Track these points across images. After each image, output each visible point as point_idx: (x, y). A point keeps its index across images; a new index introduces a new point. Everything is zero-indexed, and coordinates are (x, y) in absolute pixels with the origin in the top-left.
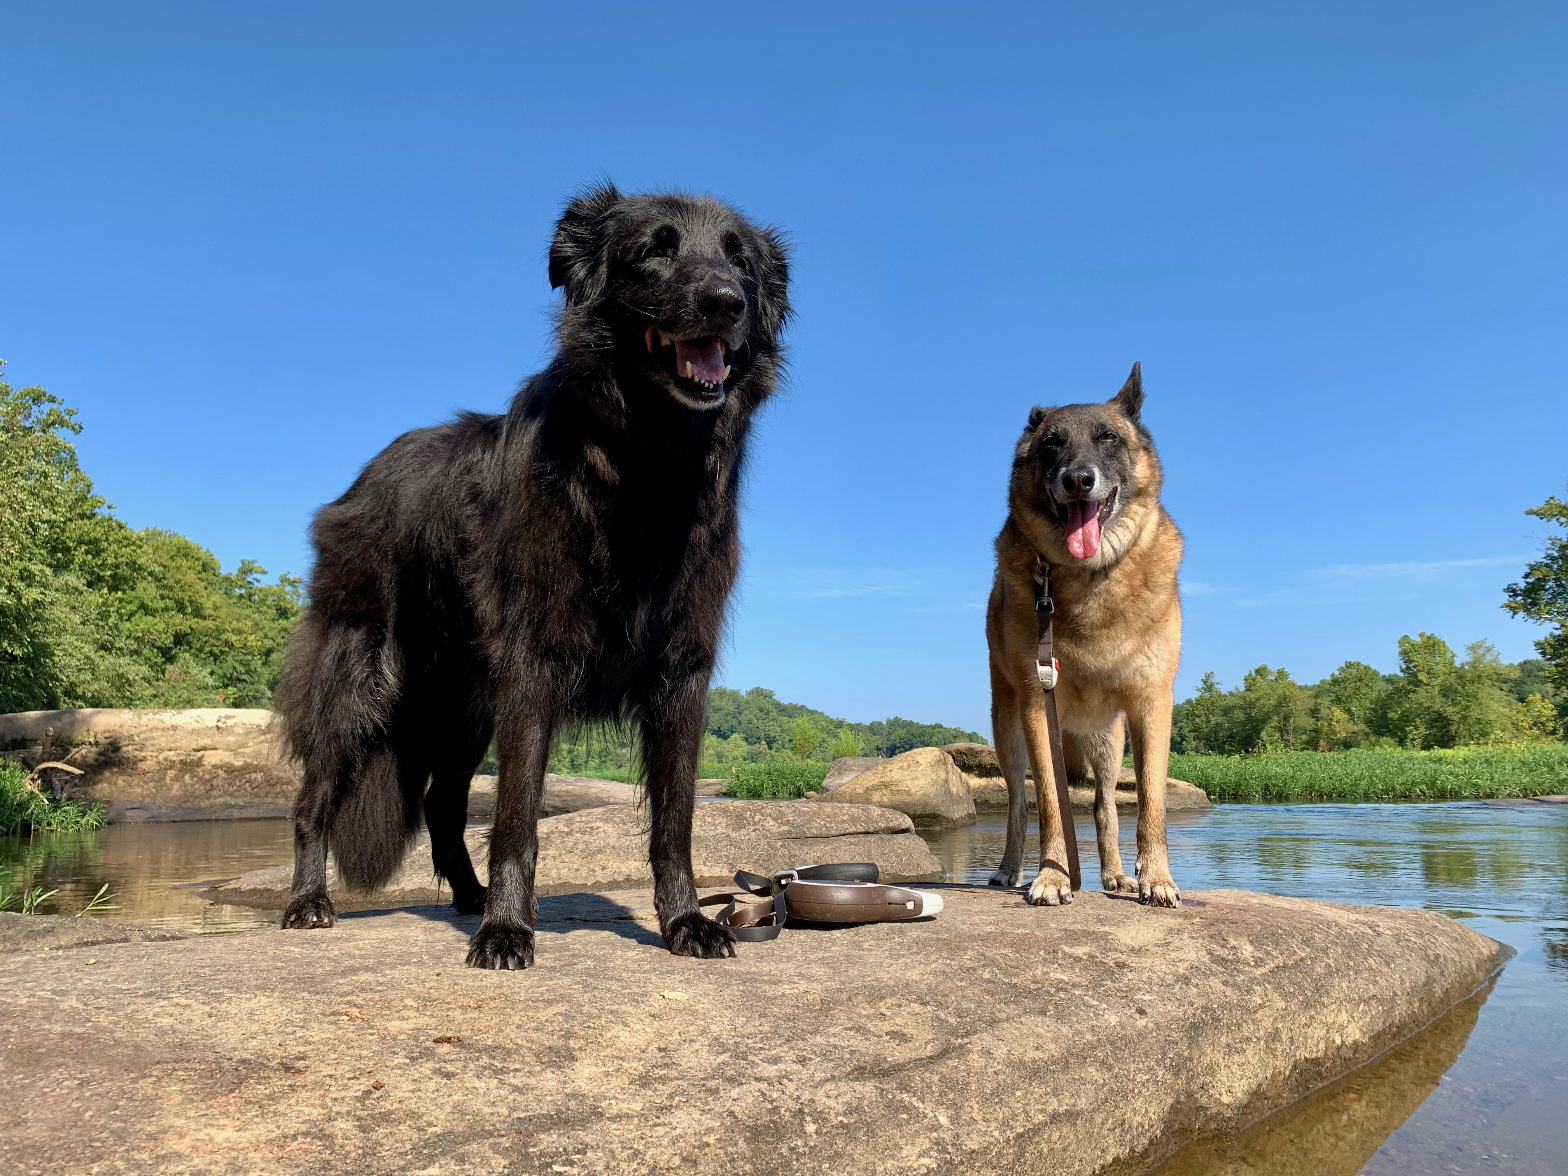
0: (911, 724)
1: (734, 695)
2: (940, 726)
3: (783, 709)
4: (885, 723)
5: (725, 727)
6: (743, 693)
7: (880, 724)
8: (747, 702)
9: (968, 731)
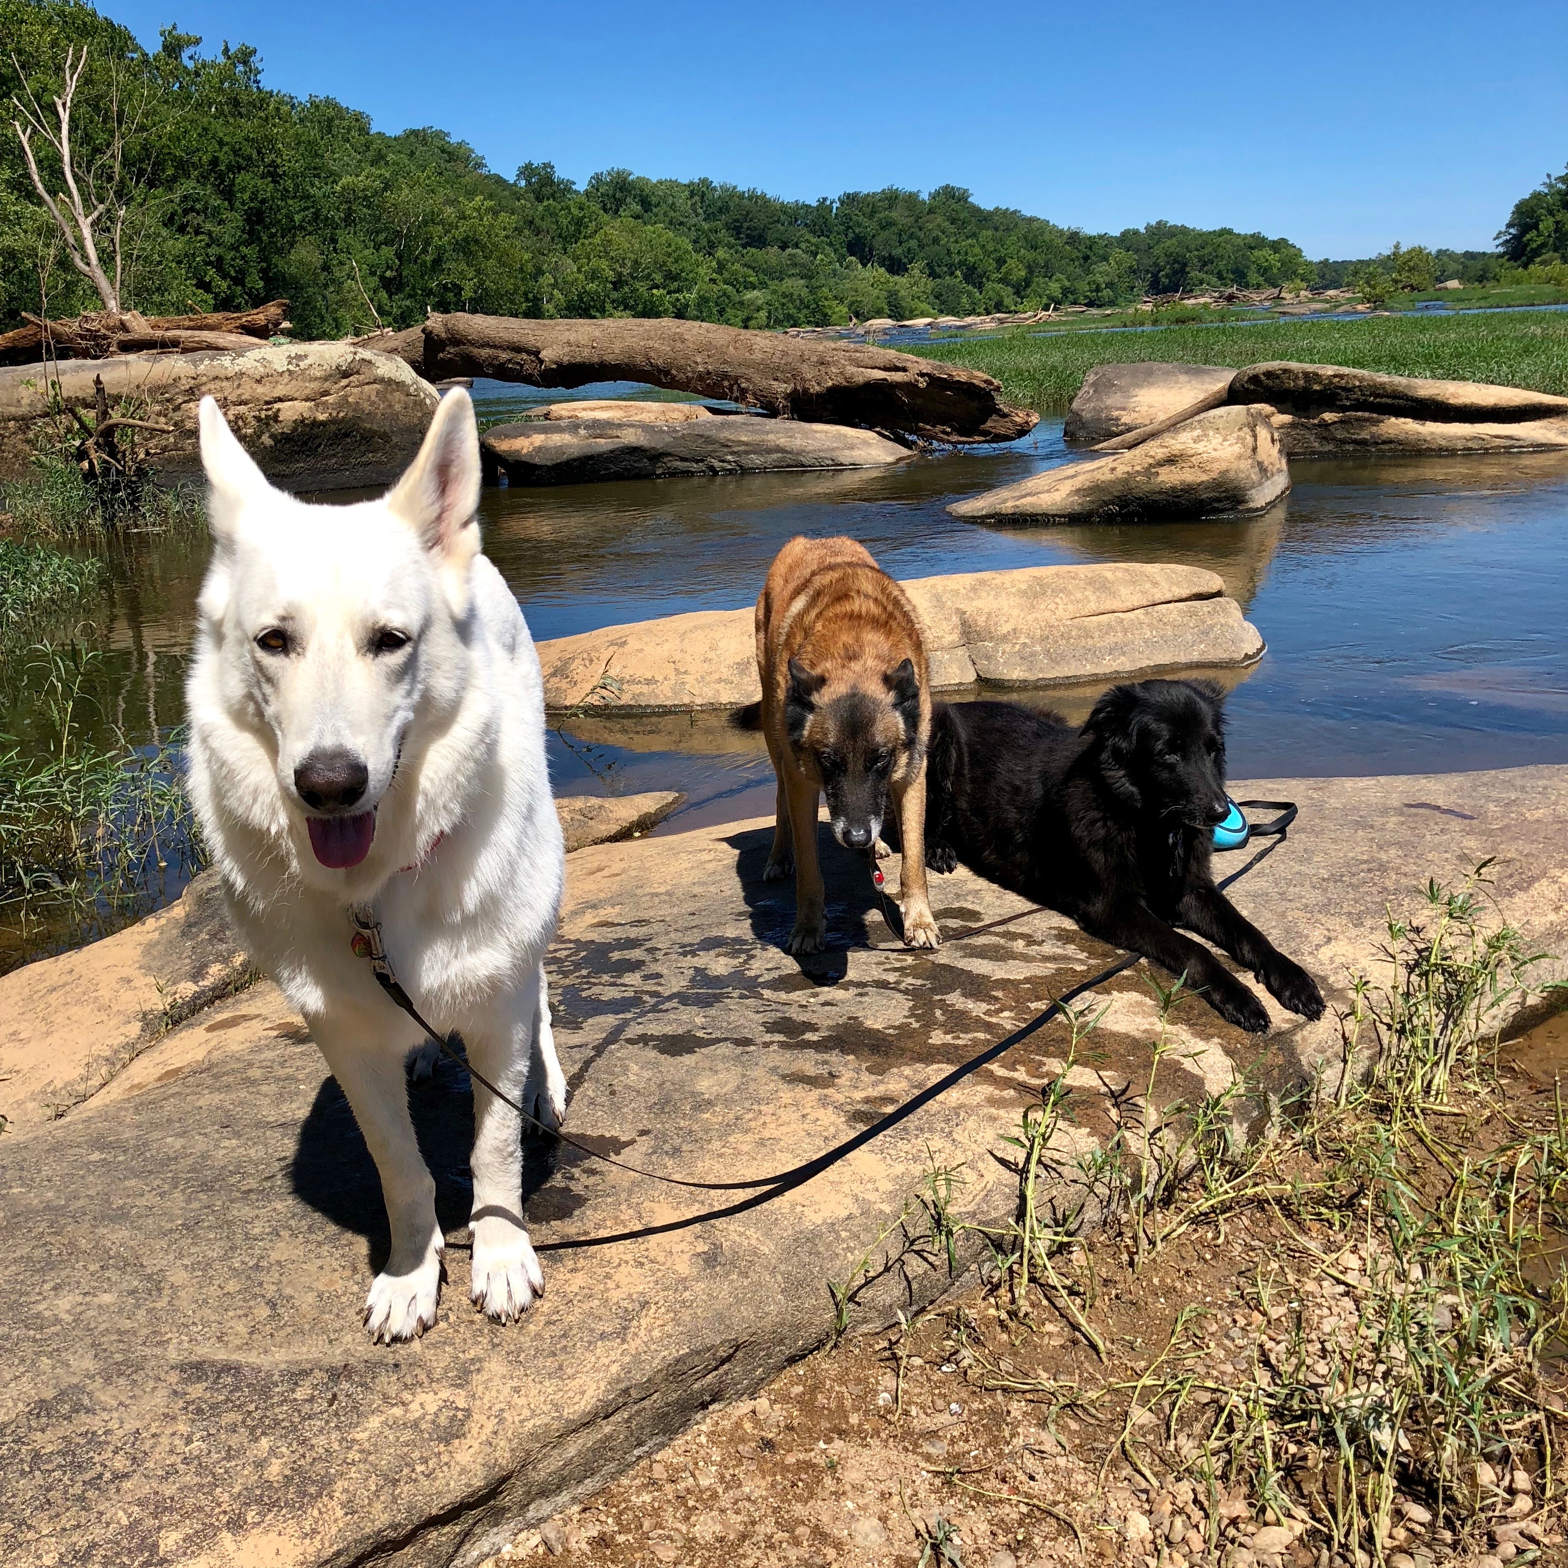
0: (1184, 230)
1: (911, 199)
2: (1229, 232)
3: (984, 218)
4: (1143, 231)
5: (898, 252)
6: (924, 196)
7: (1136, 232)
8: (931, 211)
9: (1272, 236)
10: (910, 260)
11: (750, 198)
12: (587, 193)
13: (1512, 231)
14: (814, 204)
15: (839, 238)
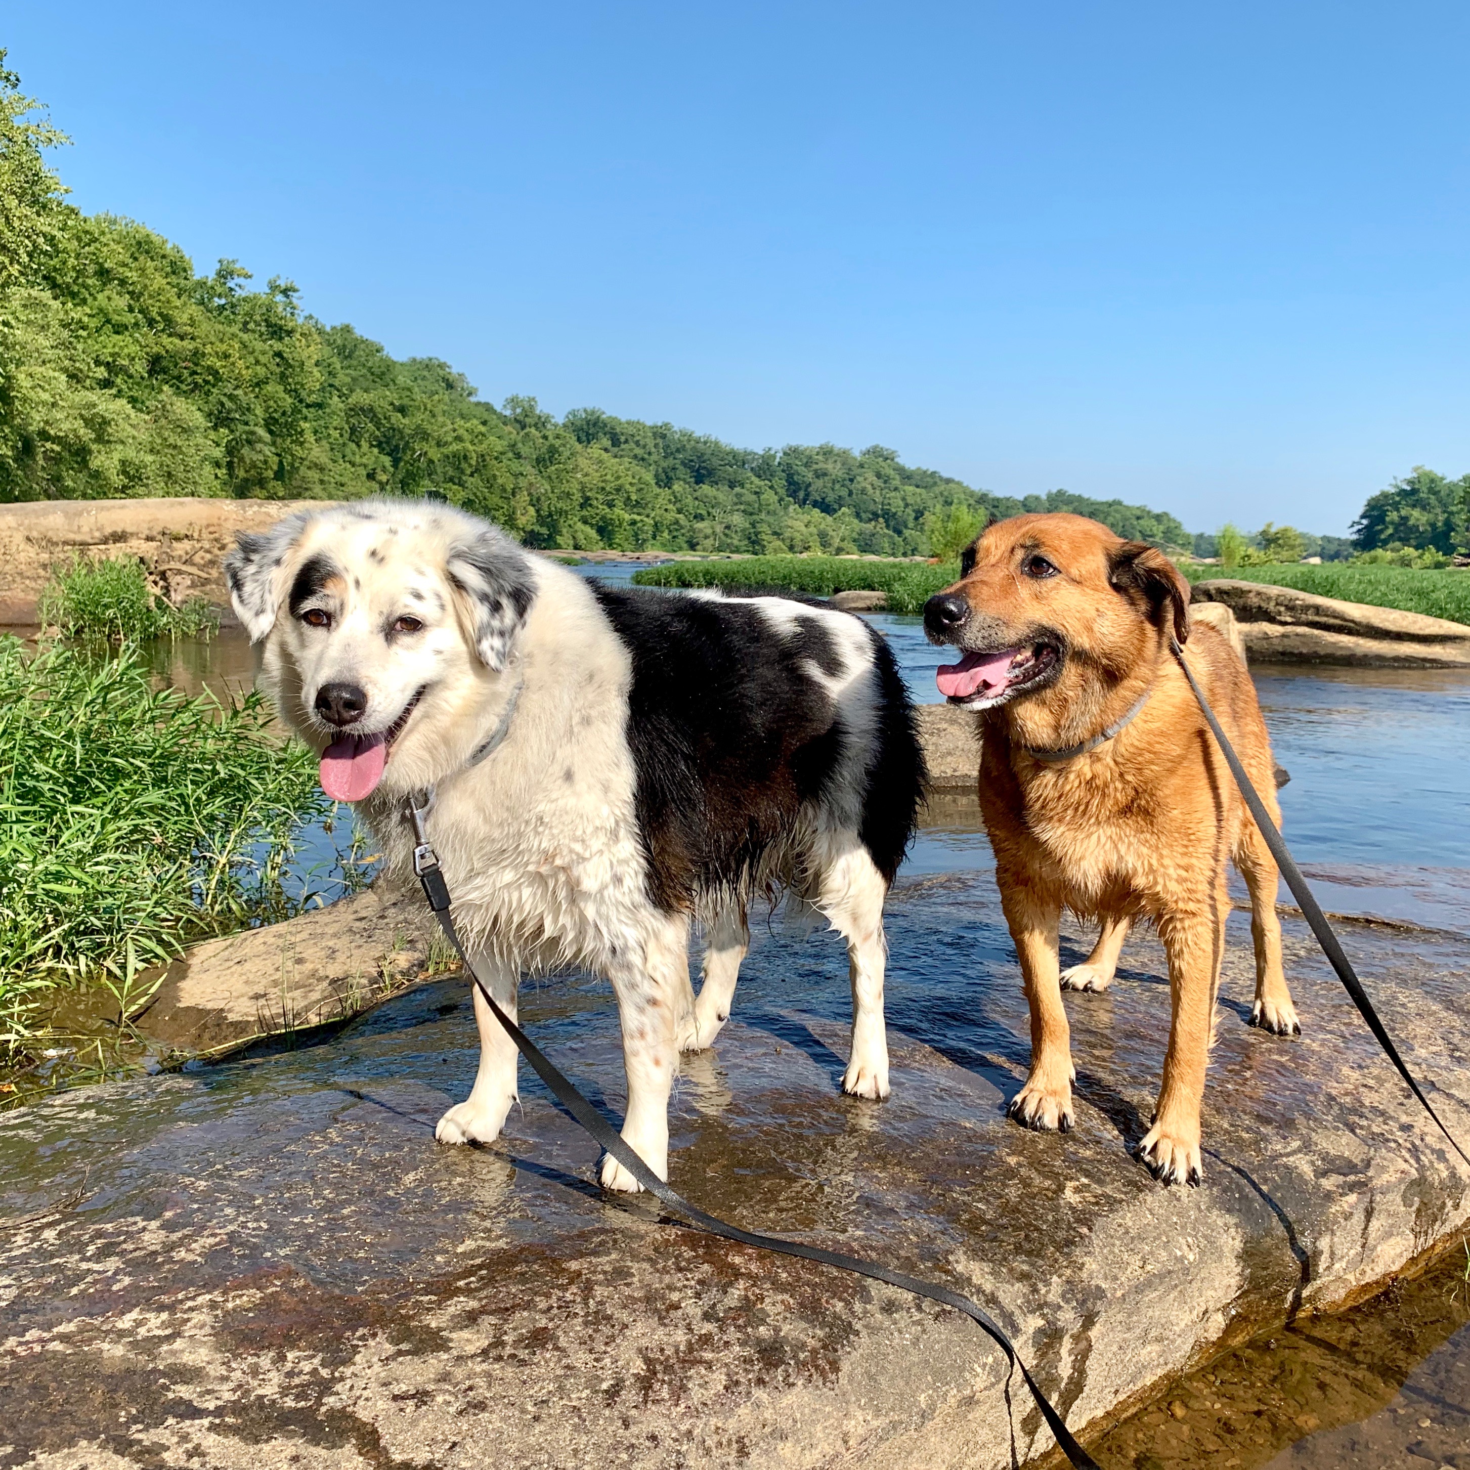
0: (1080, 499)
1: (843, 456)
2: (1119, 503)
3: (907, 476)
4: (1044, 497)
5: (831, 498)
6: (856, 453)
7: (1037, 498)
8: (861, 466)
9: (1157, 510)
10: (841, 506)
11: (705, 443)
12: (565, 426)
13: (1365, 522)
14: (761, 452)
15: (780, 482)
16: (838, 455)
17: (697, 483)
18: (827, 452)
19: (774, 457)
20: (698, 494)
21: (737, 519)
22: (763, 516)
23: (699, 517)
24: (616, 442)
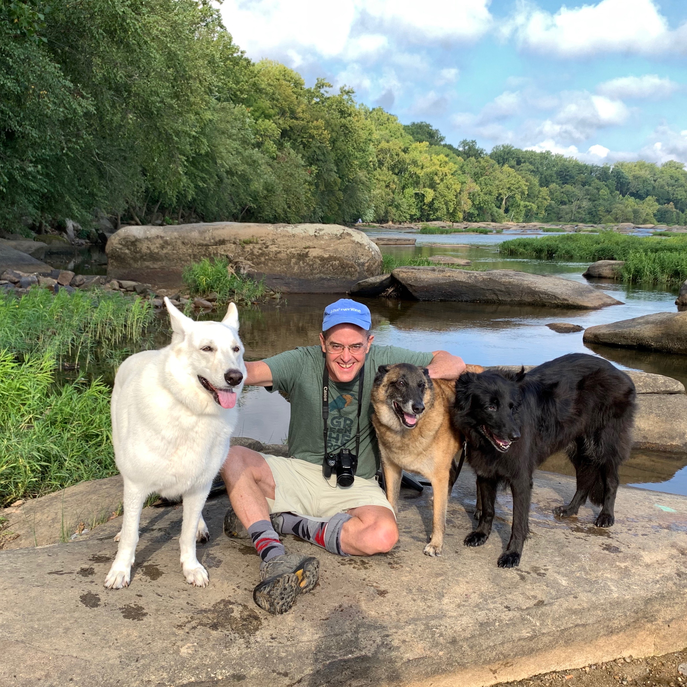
1: (652, 168)
6: (659, 165)
8: (662, 172)
10: (647, 195)
11: (570, 161)
12: (491, 156)
14: (602, 166)
15: (612, 182)
16: (648, 167)
17: (563, 184)
18: (642, 165)
19: (609, 168)
20: (563, 190)
21: (585, 204)
22: (601, 201)
23: (563, 203)
24: (519, 163)
